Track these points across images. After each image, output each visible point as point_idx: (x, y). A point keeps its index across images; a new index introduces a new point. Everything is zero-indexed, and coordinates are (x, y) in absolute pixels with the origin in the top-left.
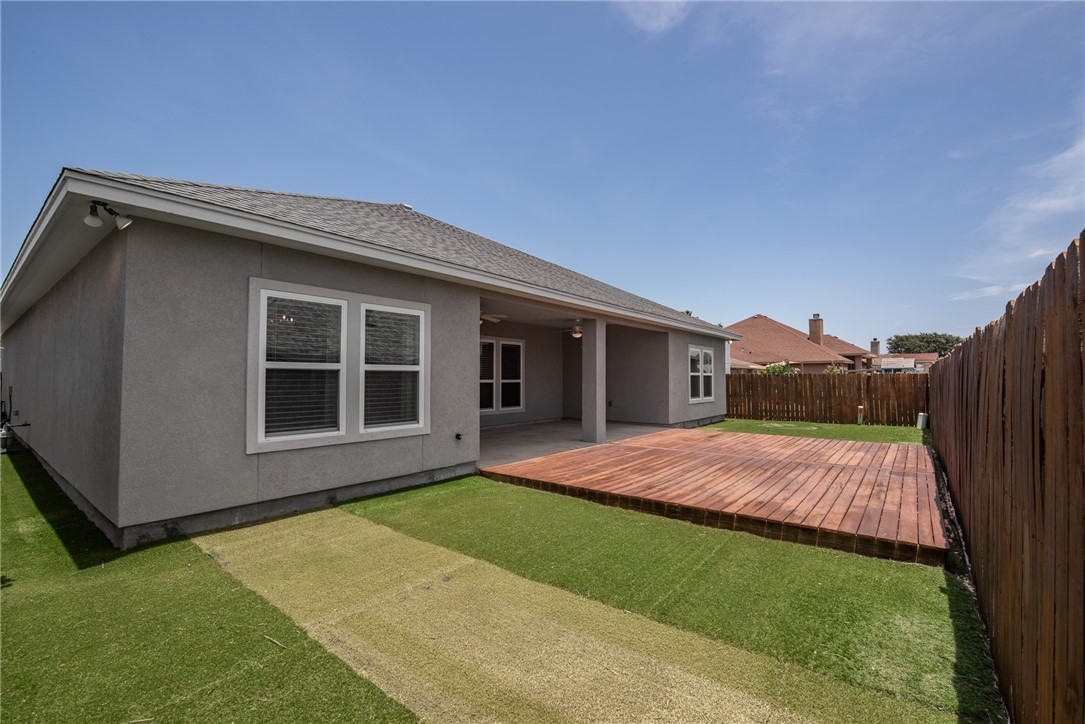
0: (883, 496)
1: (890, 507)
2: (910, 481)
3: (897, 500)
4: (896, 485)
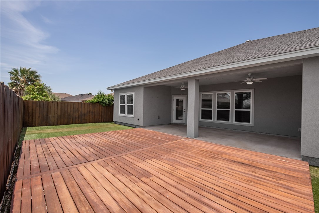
0: (44, 149)
1: (39, 146)
2: (35, 164)
3: (38, 149)
4: (41, 156)
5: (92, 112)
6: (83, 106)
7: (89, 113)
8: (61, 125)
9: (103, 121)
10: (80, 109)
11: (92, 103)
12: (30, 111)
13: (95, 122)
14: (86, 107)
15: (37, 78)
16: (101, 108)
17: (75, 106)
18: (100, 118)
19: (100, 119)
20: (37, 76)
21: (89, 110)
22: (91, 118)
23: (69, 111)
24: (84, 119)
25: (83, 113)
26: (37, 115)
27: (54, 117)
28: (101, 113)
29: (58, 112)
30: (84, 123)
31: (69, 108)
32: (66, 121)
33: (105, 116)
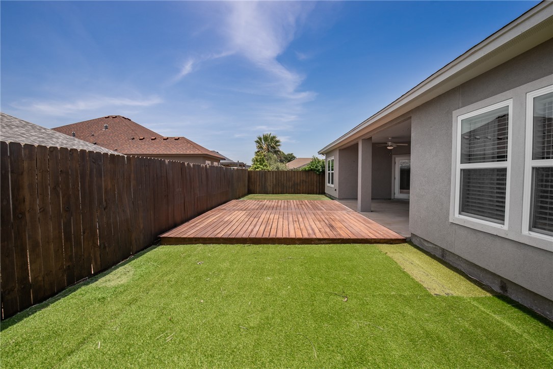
5: (306, 182)
6: (296, 175)
7: (303, 183)
8: (276, 194)
9: (318, 191)
10: (293, 179)
11: (305, 171)
12: (253, 180)
13: (308, 194)
14: (299, 175)
15: (277, 144)
16: (315, 177)
17: (288, 175)
18: (315, 188)
19: (315, 190)
20: (278, 142)
21: (302, 179)
22: (304, 188)
23: (282, 180)
24: (297, 189)
25: (296, 182)
26: (258, 184)
27: (270, 186)
28: (315, 183)
29: (273, 181)
30: (297, 193)
31: (283, 177)
32: (280, 190)
33: (321, 187)
